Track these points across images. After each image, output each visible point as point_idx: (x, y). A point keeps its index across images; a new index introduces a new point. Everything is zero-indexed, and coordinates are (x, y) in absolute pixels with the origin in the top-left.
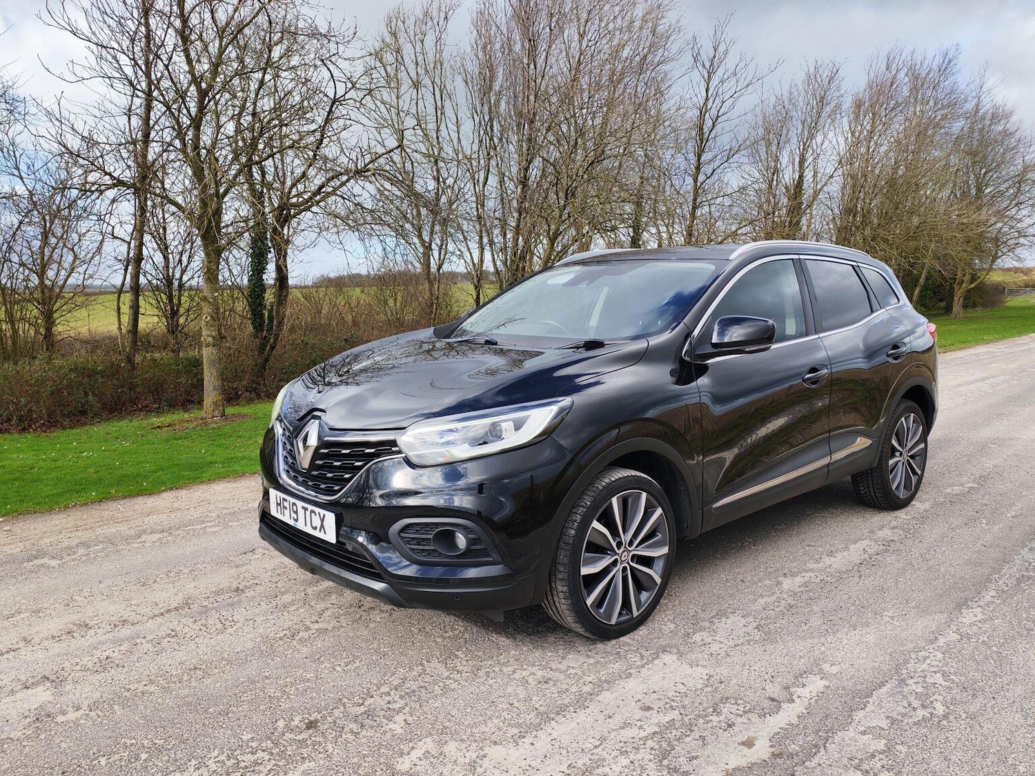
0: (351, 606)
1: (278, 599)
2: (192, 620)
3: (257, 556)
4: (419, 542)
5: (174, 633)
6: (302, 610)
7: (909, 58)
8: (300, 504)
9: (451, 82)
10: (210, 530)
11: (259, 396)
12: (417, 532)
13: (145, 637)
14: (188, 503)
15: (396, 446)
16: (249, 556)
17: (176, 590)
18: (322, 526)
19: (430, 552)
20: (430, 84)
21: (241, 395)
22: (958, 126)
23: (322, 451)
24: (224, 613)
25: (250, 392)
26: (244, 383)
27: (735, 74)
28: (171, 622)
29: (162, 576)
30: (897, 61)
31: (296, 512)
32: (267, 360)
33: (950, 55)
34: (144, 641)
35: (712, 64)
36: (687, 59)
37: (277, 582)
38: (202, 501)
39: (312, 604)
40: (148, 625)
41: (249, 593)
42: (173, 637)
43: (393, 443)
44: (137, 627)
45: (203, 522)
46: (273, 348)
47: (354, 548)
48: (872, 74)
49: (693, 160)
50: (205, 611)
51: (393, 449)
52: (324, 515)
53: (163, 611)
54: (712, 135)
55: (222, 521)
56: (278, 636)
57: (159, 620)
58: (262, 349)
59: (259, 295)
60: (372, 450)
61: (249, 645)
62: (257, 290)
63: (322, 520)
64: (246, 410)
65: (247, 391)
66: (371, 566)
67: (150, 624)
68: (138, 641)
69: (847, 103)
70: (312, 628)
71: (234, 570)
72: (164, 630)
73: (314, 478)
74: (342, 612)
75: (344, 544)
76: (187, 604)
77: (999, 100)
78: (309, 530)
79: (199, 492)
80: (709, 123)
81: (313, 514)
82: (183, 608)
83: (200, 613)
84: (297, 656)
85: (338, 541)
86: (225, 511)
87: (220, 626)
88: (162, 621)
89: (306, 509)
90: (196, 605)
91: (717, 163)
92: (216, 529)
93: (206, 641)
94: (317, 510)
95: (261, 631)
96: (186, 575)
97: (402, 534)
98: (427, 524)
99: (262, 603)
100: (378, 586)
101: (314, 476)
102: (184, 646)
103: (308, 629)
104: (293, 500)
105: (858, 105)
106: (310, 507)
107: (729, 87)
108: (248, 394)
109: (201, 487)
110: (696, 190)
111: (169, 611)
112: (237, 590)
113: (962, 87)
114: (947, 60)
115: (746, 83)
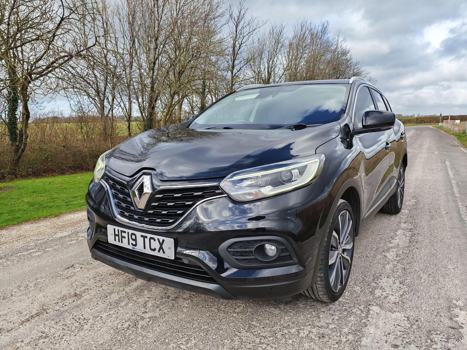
0: (162, 297)
1: (109, 298)
2: (53, 322)
3: (77, 270)
4: (242, 254)
5: (44, 335)
6: (131, 305)
7: (309, 26)
8: (138, 234)
9: (112, 19)
10: (34, 255)
11: (16, 177)
12: (241, 247)
13: (22, 341)
14: (10, 238)
15: (219, 189)
16: (71, 270)
17: (30, 300)
18: (161, 248)
19: (250, 261)
20: (101, 19)
21: (6, 176)
22: (329, 56)
23: (157, 196)
24: (75, 314)
25: (11, 174)
26: (8, 170)
27: (249, 24)
28: (38, 325)
29: (15, 290)
30: (305, 26)
31: (135, 240)
32: (20, 158)
33: (325, 26)
34: (23, 345)
35: (238, 19)
36: (227, 16)
37: (101, 287)
38: (20, 236)
39: (135, 299)
40: (21, 330)
41: (86, 297)
42: (45, 337)
43: (218, 187)
44: (14, 333)
45: (27, 250)
46: (23, 151)
47: (190, 261)
48: (296, 32)
49: (231, 63)
50: (60, 314)
51: (217, 191)
52: (163, 241)
53: (27, 317)
54: (239, 52)
55: (40, 248)
56: (124, 326)
57: (28, 325)
58: (16, 151)
59: (14, 123)
60: (200, 193)
61: (107, 337)
62: (12, 119)
63: (161, 244)
64: (10, 184)
65: (9, 174)
66: (205, 273)
67: (22, 329)
68: (18, 345)
69: (287, 43)
70: (145, 317)
71: (66, 281)
72: (35, 334)
73: (149, 215)
74: (158, 303)
75: (181, 259)
76: (43, 310)
77: (344, 46)
78: (148, 251)
79: (15, 231)
80: (238, 46)
81: (152, 241)
82: (42, 313)
83: (57, 316)
84: (147, 341)
85: (176, 258)
86: (39, 242)
87: (77, 324)
88: (31, 326)
89: (145, 237)
90: (50, 310)
91: (242, 65)
92: (39, 253)
93: (73, 338)
94: (156, 237)
95: (110, 324)
96: (33, 288)
97: (229, 249)
98: (248, 242)
99: (99, 303)
100: (211, 286)
101: (150, 214)
102: (58, 345)
103: (143, 319)
104: (131, 232)
105: (291, 44)
106: (149, 236)
107: (247, 30)
108: (10, 176)
109: (15, 228)
110: (232, 77)
111: (32, 317)
112: (76, 295)
113: (331, 39)
114: (324, 27)
115: (253, 29)
